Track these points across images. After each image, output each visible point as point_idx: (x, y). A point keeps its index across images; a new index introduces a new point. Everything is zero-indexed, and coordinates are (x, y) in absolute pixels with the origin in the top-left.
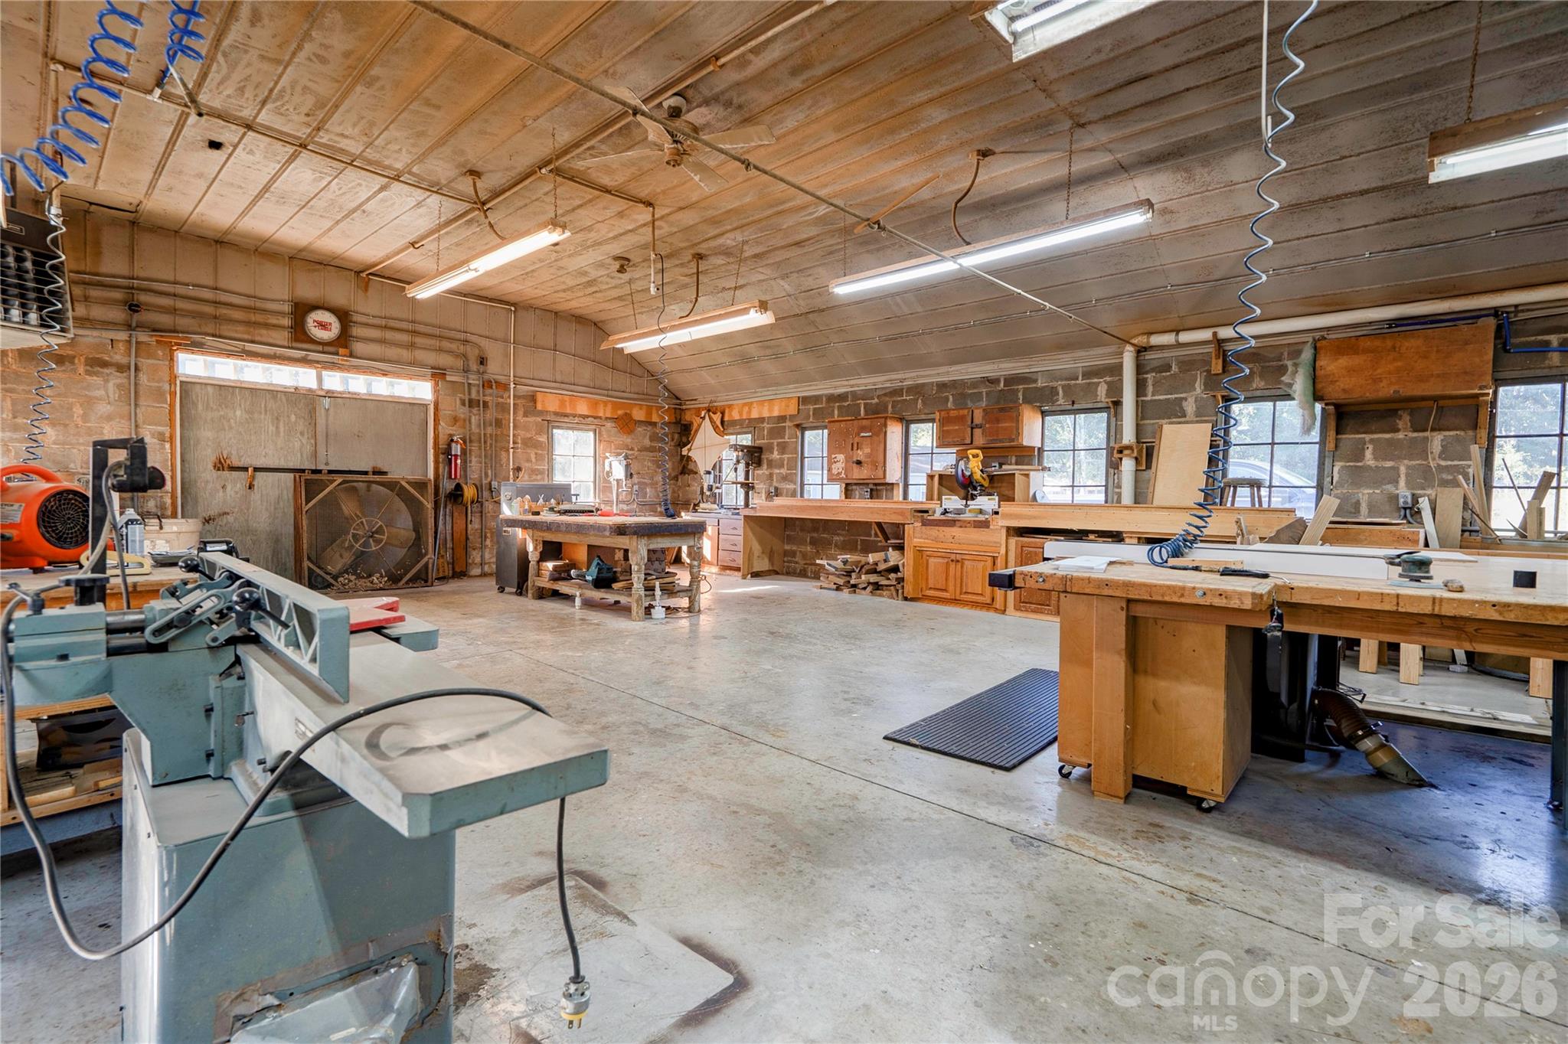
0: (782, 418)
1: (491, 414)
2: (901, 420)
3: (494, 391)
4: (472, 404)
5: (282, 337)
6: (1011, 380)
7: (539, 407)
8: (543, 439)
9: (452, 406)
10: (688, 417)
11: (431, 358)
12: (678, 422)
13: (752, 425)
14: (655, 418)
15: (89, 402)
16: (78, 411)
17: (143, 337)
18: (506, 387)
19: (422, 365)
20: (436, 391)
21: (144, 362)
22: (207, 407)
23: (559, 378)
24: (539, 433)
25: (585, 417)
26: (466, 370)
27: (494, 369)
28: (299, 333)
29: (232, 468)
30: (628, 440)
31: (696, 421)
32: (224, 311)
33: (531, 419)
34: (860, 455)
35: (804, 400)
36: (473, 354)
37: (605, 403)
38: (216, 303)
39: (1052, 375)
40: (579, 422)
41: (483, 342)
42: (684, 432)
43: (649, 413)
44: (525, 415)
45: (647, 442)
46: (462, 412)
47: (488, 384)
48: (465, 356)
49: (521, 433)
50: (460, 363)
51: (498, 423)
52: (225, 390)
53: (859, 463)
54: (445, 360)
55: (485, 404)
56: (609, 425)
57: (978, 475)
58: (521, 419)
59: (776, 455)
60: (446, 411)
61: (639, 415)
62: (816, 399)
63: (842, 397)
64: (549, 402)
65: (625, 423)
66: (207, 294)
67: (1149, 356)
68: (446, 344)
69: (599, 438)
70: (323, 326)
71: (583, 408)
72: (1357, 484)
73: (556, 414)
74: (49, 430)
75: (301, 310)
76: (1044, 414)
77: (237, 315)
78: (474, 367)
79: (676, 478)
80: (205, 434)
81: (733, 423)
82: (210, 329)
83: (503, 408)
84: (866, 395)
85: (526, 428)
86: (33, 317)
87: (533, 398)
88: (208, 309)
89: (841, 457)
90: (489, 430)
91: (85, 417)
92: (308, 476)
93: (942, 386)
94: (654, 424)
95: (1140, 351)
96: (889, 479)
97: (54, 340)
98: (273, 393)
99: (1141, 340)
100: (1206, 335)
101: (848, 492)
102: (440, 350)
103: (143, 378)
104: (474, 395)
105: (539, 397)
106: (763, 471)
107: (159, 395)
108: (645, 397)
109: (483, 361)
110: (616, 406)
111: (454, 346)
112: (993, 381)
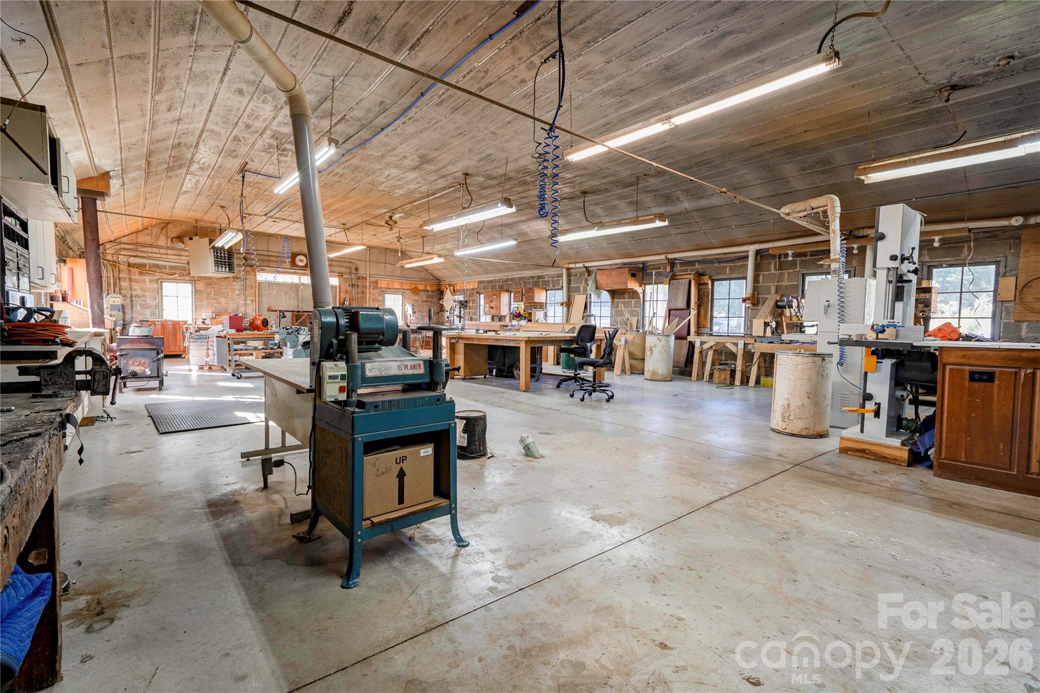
0: (473, 289)
1: (360, 290)
2: (508, 291)
3: (361, 281)
4: (353, 285)
5: (288, 265)
6: (539, 277)
7: (379, 286)
8: (381, 298)
9: (346, 287)
10: (443, 288)
11: (338, 269)
12: (439, 290)
13: (463, 292)
14: (428, 288)
15: (233, 290)
16: (230, 293)
17: (248, 269)
18: (366, 279)
19: (335, 272)
20: (340, 281)
21: (248, 277)
22: (265, 290)
23: (387, 274)
24: (379, 296)
25: (398, 289)
26: (351, 273)
27: (361, 272)
28: (293, 263)
29: (272, 311)
30: (416, 298)
31: (445, 290)
32: (271, 258)
33: (376, 291)
34: (493, 305)
35: (480, 282)
36: (353, 267)
37: (406, 283)
38: (268, 256)
39: (549, 276)
40: (396, 291)
41: (357, 262)
42: (441, 294)
43: (426, 286)
44: (374, 289)
45: (425, 298)
46: (349, 289)
47: (358, 278)
48: (350, 268)
49: (372, 296)
50: (348, 271)
51: (363, 293)
52: (270, 284)
53: (492, 308)
54: (342, 270)
55: (358, 286)
56: (408, 292)
57: (522, 312)
58: (372, 291)
59: (471, 304)
60: (343, 289)
61: (421, 287)
62: (483, 282)
63: (491, 282)
64: (383, 284)
65: (415, 291)
66: (265, 253)
67: (572, 271)
68: (343, 264)
69: (403, 296)
70: (301, 261)
71: (397, 286)
72: (617, 316)
73: (386, 288)
74: (223, 300)
75: (294, 256)
76: (546, 290)
77: (275, 259)
78: (354, 271)
79: (438, 313)
80: (265, 299)
81: (458, 291)
82: (266, 264)
83: (365, 287)
84: (498, 281)
85: (374, 295)
86: (227, 269)
87: (376, 282)
88: (266, 258)
89: (487, 305)
90: (360, 295)
91: (232, 295)
92: (296, 313)
93: (520, 278)
94: (428, 291)
95: (568, 269)
96: (502, 314)
97: (231, 275)
98: (284, 285)
99: (567, 266)
100: (581, 265)
101: (493, 319)
102: (341, 266)
103: (248, 282)
104: (354, 282)
105: (379, 282)
106: (467, 311)
107: (252, 287)
108: (423, 280)
109: (357, 269)
110: (411, 284)
111: (346, 264)
112: (533, 277)
